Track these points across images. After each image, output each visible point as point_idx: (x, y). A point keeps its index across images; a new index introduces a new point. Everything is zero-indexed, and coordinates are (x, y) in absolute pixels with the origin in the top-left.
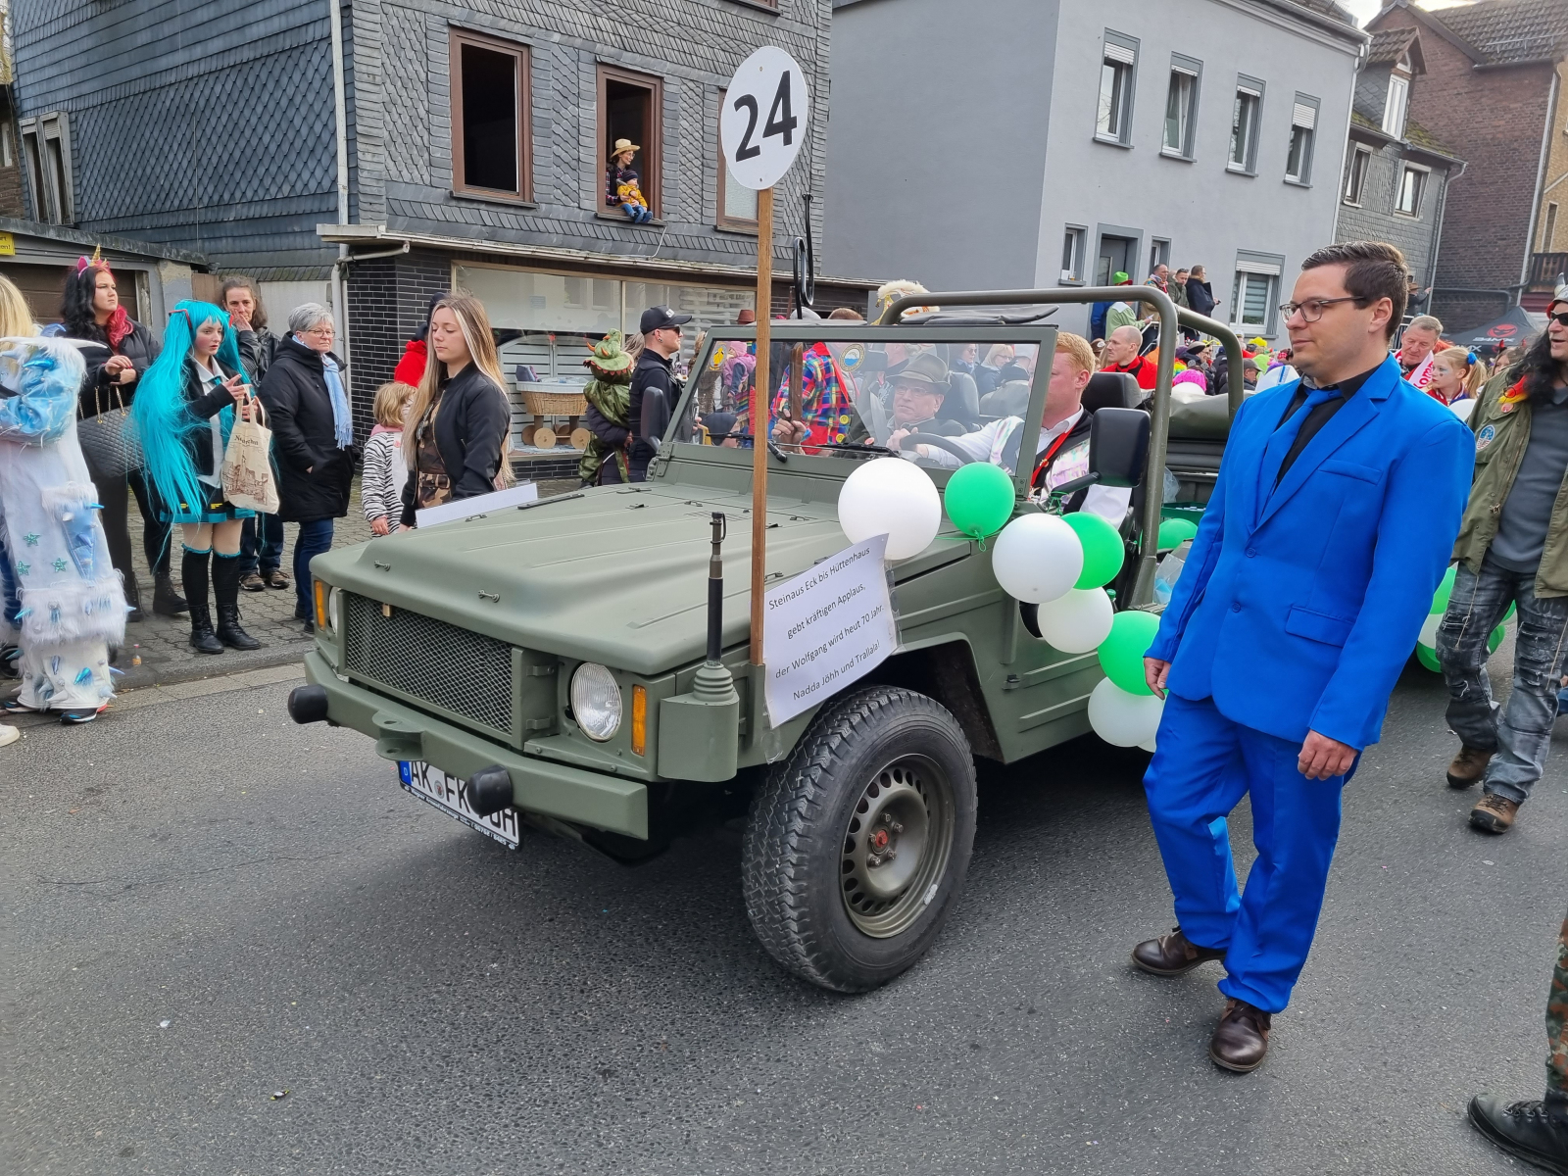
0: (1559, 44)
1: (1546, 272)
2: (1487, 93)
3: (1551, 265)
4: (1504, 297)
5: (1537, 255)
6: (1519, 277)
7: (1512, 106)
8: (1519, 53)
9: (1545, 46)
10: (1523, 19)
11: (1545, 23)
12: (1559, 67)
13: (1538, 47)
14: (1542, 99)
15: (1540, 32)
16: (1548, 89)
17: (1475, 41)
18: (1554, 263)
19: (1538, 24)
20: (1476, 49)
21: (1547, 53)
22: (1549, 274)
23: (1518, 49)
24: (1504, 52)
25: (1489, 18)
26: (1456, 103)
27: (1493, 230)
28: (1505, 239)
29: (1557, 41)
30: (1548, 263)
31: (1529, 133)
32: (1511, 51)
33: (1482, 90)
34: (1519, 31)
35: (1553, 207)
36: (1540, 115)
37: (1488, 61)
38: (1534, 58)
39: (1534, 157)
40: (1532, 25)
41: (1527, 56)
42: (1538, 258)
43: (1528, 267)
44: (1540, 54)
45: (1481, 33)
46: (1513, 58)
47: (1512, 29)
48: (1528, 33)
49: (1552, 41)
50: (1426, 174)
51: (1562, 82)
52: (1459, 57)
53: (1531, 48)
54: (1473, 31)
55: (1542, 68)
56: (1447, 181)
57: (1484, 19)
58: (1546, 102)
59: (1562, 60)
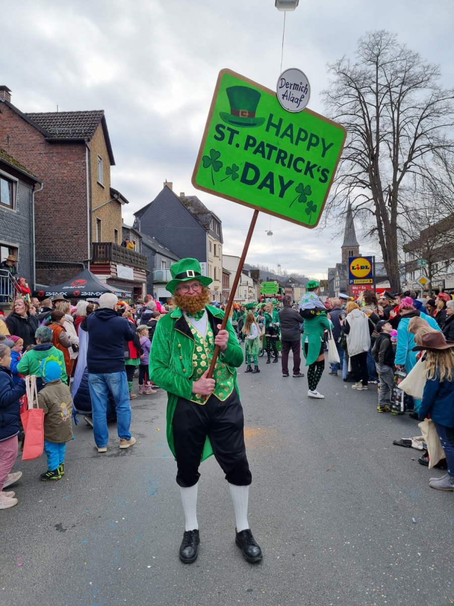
0: (86, 133)
1: (100, 253)
2: (55, 155)
3: (102, 249)
4: (81, 266)
5: (95, 244)
6: (87, 255)
7: (69, 163)
8: (68, 135)
9: (80, 133)
11: (79, 124)
12: (89, 144)
13: (77, 133)
14: (83, 161)
15: (77, 127)
16: (85, 156)
17: (46, 128)
18: (103, 248)
19: (76, 125)
20: (47, 131)
21: (81, 136)
22: (102, 253)
23: (67, 134)
24: (61, 134)
25: (52, 120)
26: (40, 158)
27: (70, 229)
28: (77, 234)
29: (86, 131)
30: (100, 248)
31: (80, 178)
32: (63, 133)
33: (52, 153)
34: (67, 126)
35: (99, 221)
36: (84, 169)
37: (53, 137)
38: (76, 138)
39: (84, 191)
41: (72, 136)
42: (95, 245)
43: (91, 250)
44: (78, 136)
45: (49, 125)
46: (65, 136)
48: (71, 127)
49: (83, 132)
50: (16, 182)
51: (91, 154)
52: (38, 133)
53: (74, 134)
54: (46, 124)
55: (80, 143)
56: (33, 192)
57: (50, 120)
58: (85, 162)
59: (89, 140)
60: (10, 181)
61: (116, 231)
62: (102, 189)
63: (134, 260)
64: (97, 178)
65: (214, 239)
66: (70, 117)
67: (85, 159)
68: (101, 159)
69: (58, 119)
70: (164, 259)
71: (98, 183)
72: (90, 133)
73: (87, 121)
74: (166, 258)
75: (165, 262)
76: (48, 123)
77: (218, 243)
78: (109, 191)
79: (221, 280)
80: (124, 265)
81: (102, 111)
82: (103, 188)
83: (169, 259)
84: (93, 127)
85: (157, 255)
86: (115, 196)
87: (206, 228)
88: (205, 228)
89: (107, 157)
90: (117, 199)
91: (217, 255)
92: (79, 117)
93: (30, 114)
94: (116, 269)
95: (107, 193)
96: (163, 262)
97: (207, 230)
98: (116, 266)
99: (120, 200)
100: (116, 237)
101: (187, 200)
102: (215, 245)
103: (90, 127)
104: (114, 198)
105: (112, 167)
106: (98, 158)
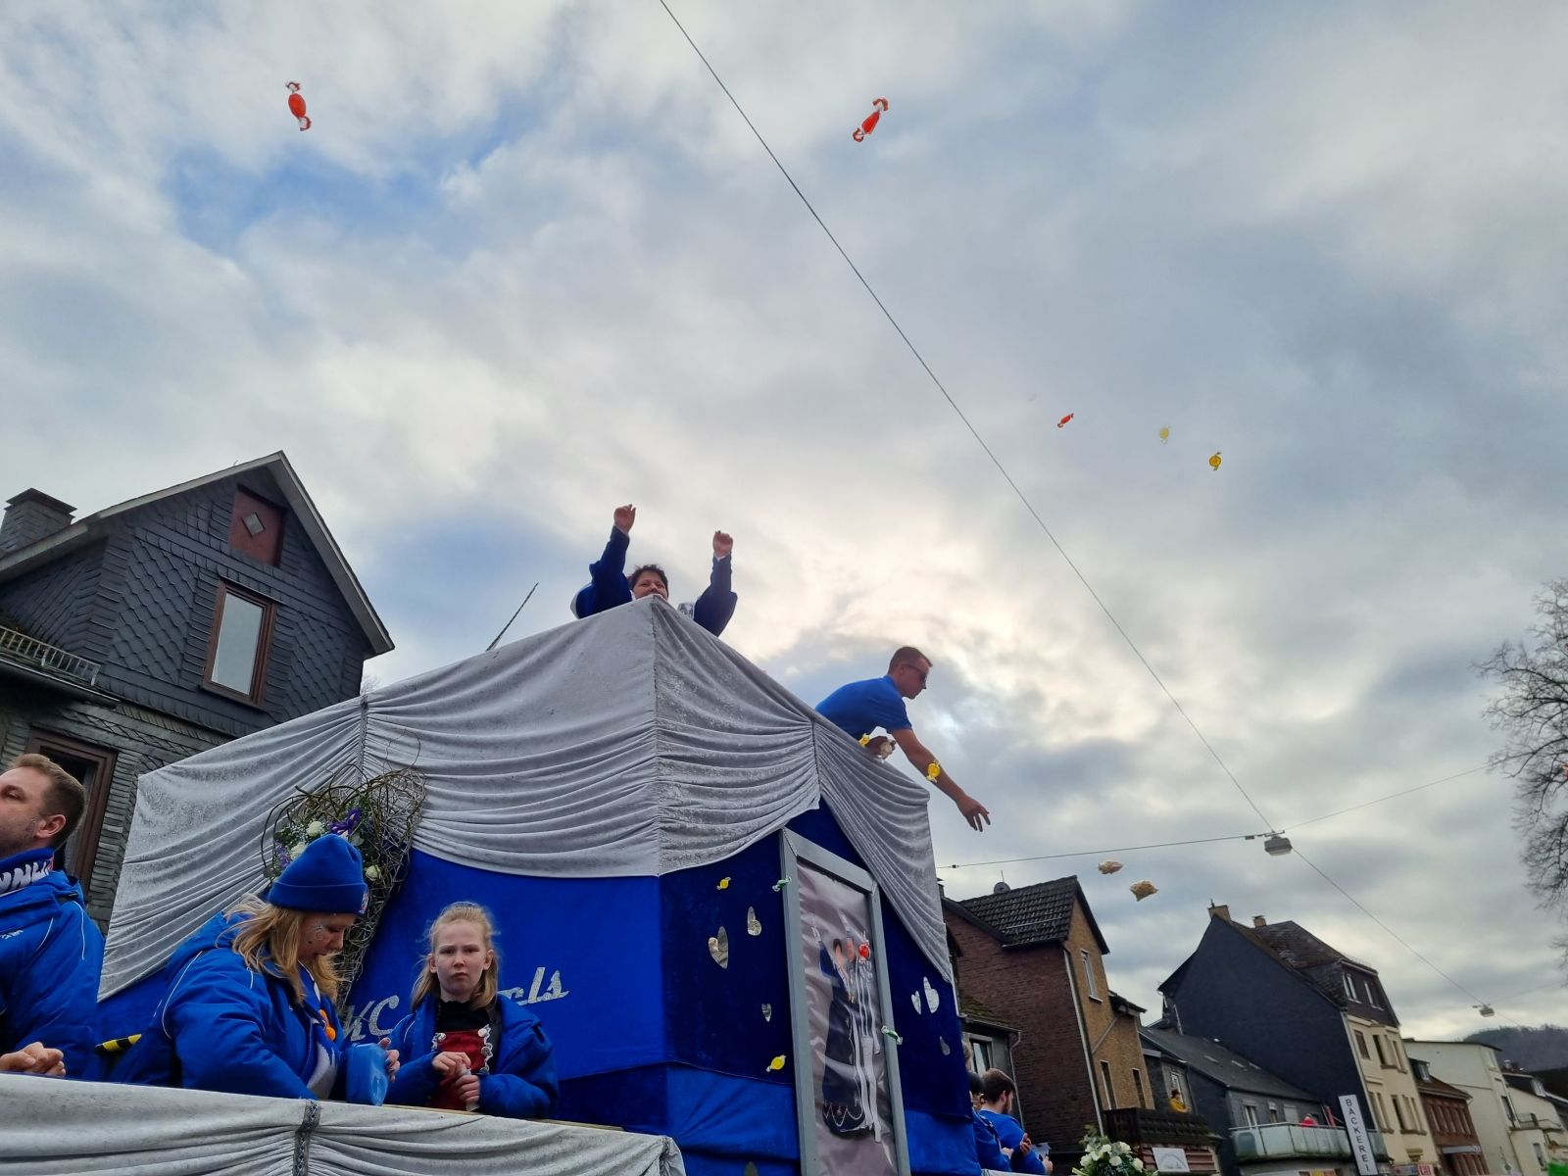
0: (1059, 926)
1: (1120, 1126)
7: (1042, 978)
8: (1033, 934)
9: (1051, 928)
10: (1028, 907)
11: (1045, 910)
12: (1066, 944)
13: (1046, 929)
14: (1062, 972)
15: (1043, 917)
16: (1064, 963)
17: (999, 926)
18: (1123, 1119)
19: (1040, 911)
20: (1001, 931)
21: (1053, 934)
22: (1122, 1129)
23: (1031, 931)
24: (1022, 933)
25: (1004, 906)
26: (1000, 977)
27: (1064, 1091)
28: (1076, 1100)
29: (1057, 923)
30: (1118, 1120)
31: (1062, 1001)
32: (1027, 933)
33: (1015, 966)
34: (1028, 917)
35: (1105, 1065)
36: (1066, 985)
37: (1012, 942)
38: (1045, 938)
39: (1073, 1022)
40: (1036, 912)
41: (1040, 936)
42: (1109, 1113)
43: (1104, 1122)
44: (1049, 934)
45: (1001, 919)
46: (1030, 938)
47: (1022, 915)
48: (1034, 918)
49: (1053, 924)
50: (990, 1043)
51: (1073, 956)
52: (990, 939)
53: (1040, 930)
54: (995, 917)
55: (1053, 946)
56: (1009, 1048)
57: (999, 907)
58: (1066, 974)
59: (1066, 939)
60: (983, 1044)
61: (1136, 1073)
62: (1098, 1005)
63: (1181, 1131)
64: (1087, 990)
65: (1368, 1023)
66: (1028, 898)
67: (1065, 969)
68: (1086, 953)
69: (1012, 904)
70: (1250, 1101)
71: (1091, 999)
72: (1065, 925)
73: (1055, 901)
74: (1256, 1097)
75: (1254, 1107)
76: (998, 914)
77: (1381, 1031)
78: (1108, 1003)
79: (1426, 1128)
80: (1165, 1145)
81: (1074, 878)
82: (1099, 1002)
83: (1261, 1099)
84: (1067, 912)
85: (1230, 1094)
86: (1123, 1009)
87: (1337, 1003)
88: (1335, 1000)
89: (1092, 943)
90: (1123, 1011)
91: (1389, 1061)
92: (1042, 895)
93: (968, 901)
94: (1153, 1156)
95: (1106, 1005)
96: (1248, 1107)
97: (1342, 1005)
98: (1151, 1149)
99: (1132, 1012)
100: (1138, 1084)
101: (1273, 934)
102: (1376, 1038)
103: (1062, 912)
104: (1121, 1012)
105: (1103, 956)
106: (1083, 955)
